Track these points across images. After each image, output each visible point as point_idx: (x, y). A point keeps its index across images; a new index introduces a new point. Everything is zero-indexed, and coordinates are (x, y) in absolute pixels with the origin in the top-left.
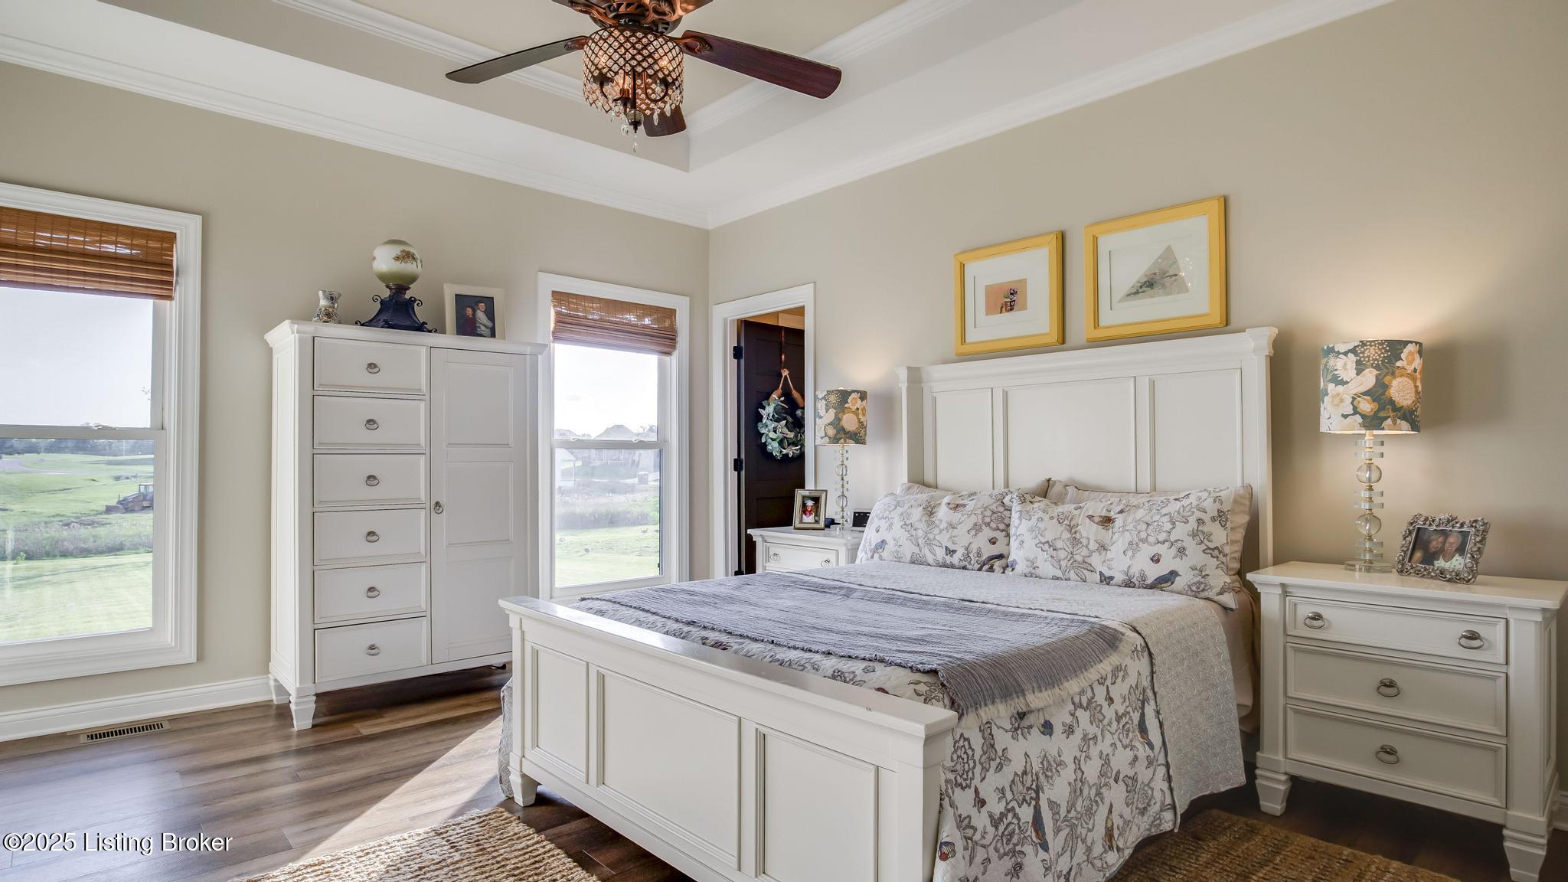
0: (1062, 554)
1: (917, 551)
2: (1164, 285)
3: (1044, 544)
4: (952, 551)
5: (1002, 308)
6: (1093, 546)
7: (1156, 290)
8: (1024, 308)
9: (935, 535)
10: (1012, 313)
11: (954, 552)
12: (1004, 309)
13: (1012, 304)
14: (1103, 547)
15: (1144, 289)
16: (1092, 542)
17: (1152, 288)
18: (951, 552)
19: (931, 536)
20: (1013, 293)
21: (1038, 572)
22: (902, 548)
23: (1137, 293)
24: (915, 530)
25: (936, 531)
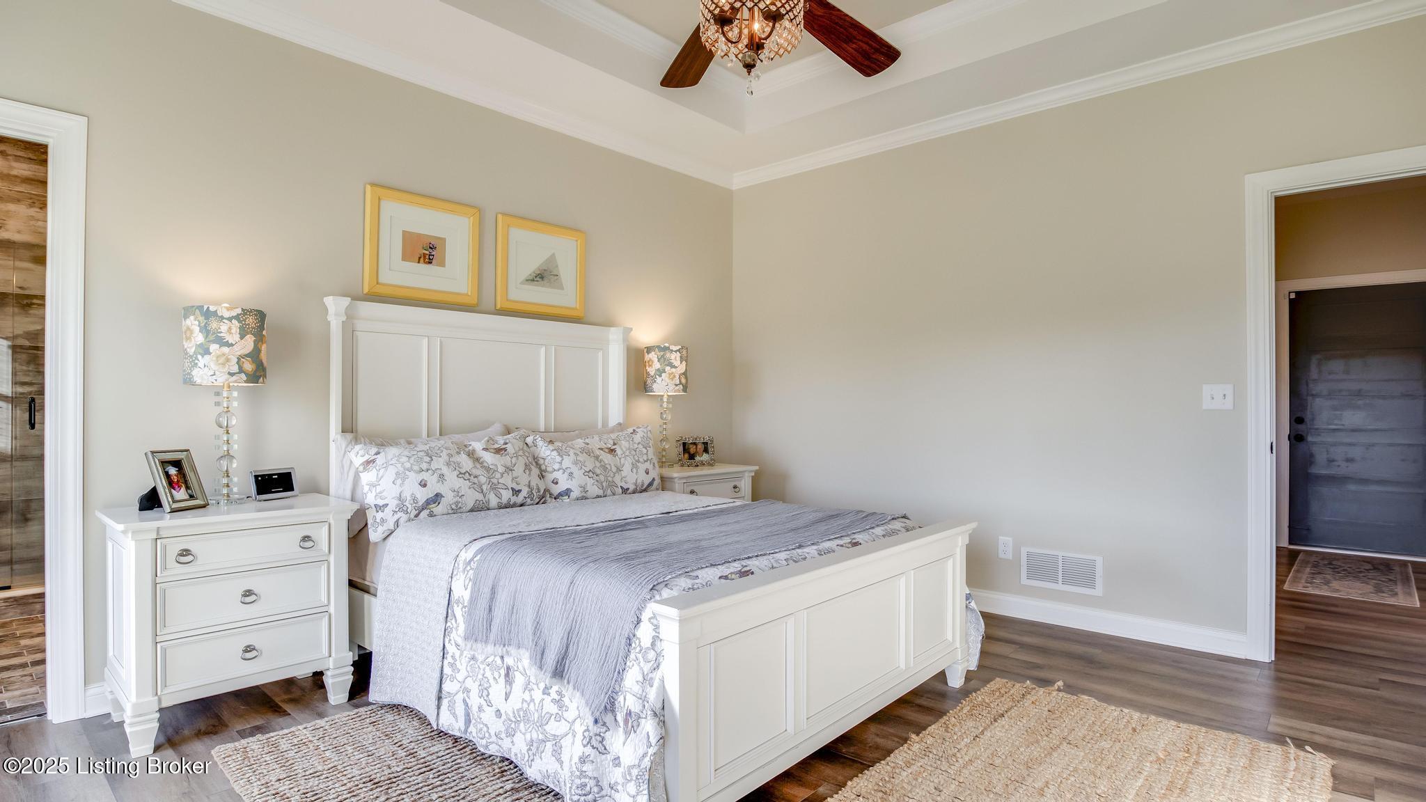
0: (602, 478)
1: (480, 497)
2: (550, 280)
3: (588, 472)
4: (518, 491)
5: (420, 258)
6: (614, 469)
7: (545, 282)
8: (442, 264)
9: (498, 479)
10: (430, 266)
11: (520, 491)
12: (422, 259)
13: (431, 257)
14: (619, 470)
15: (538, 279)
16: (613, 467)
17: (543, 280)
18: (516, 492)
19: (495, 481)
20: (432, 248)
21: (589, 494)
22: (464, 498)
23: (533, 280)
24: (476, 477)
25: (498, 475)
